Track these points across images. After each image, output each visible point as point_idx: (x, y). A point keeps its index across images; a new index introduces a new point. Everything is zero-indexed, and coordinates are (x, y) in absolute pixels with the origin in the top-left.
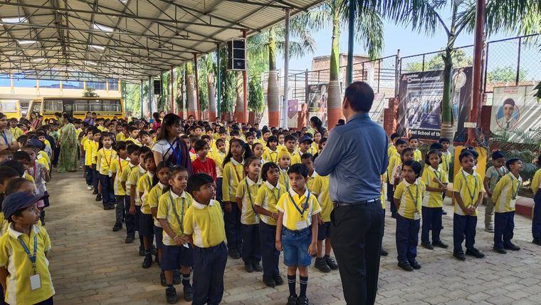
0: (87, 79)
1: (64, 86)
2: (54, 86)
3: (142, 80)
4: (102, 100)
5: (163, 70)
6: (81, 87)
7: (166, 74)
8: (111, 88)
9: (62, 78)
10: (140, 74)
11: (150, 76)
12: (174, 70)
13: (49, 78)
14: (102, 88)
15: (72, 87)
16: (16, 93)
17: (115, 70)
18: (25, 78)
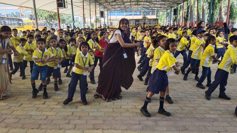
0: (143, 11)
1: (134, 15)
2: (131, 15)
3: (167, 10)
4: (150, 19)
5: (178, 4)
6: (140, 15)
7: (179, 6)
8: (152, 14)
9: (134, 11)
10: (167, 6)
11: (171, 7)
12: (184, 3)
13: (129, 11)
14: (149, 14)
15: (137, 15)
16: (118, 18)
17: (156, 5)
18: (121, 12)
